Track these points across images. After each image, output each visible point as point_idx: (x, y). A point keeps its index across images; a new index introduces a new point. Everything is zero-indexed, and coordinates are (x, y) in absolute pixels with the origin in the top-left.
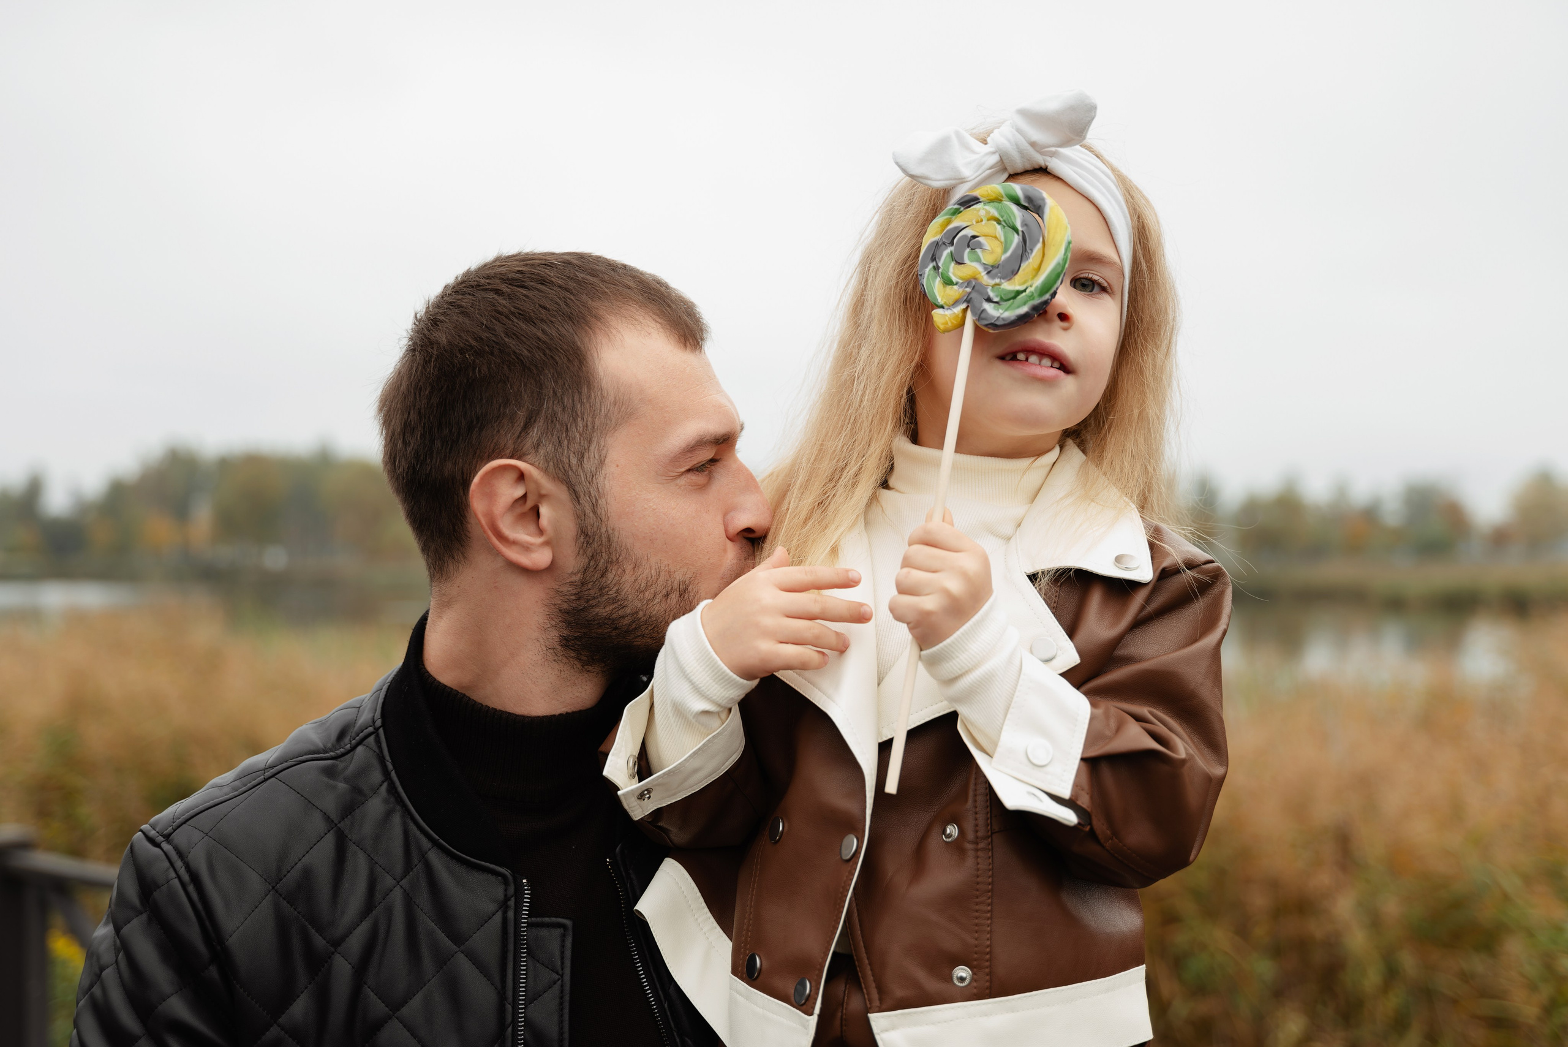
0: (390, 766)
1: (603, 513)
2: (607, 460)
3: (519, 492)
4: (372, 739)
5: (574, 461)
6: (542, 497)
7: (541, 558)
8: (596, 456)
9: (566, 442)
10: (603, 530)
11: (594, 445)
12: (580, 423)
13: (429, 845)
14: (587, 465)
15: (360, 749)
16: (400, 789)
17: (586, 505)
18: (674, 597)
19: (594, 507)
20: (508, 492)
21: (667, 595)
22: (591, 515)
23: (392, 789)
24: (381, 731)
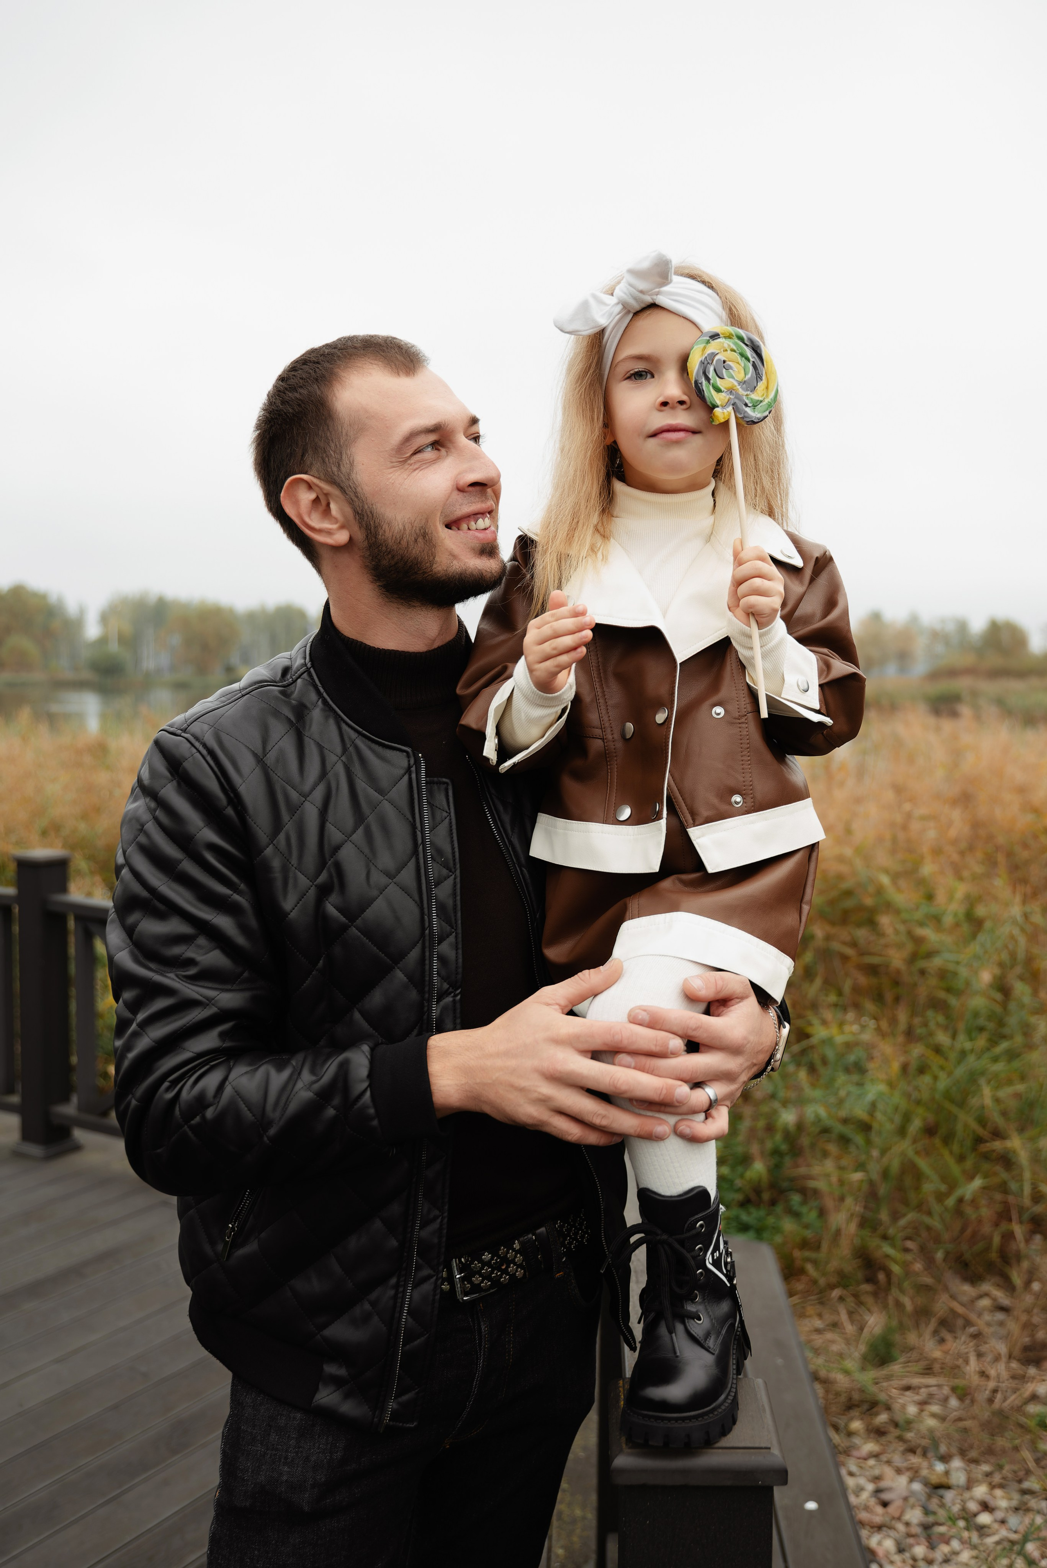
0: (322, 690)
1: (362, 496)
2: (355, 463)
3: (313, 496)
4: (305, 675)
5: (335, 469)
6: (327, 495)
7: (342, 537)
8: (348, 462)
9: (327, 459)
10: (366, 507)
11: (344, 456)
12: (333, 445)
13: (356, 735)
14: (343, 469)
15: (299, 681)
16: (331, 703)
17: (351, 494)
18: (420, 540)
19: (355, 493)
20: (306, 497)
21: (416, 540)
22: (356, 499)
23: (325, 702)
24: (312, 670)
